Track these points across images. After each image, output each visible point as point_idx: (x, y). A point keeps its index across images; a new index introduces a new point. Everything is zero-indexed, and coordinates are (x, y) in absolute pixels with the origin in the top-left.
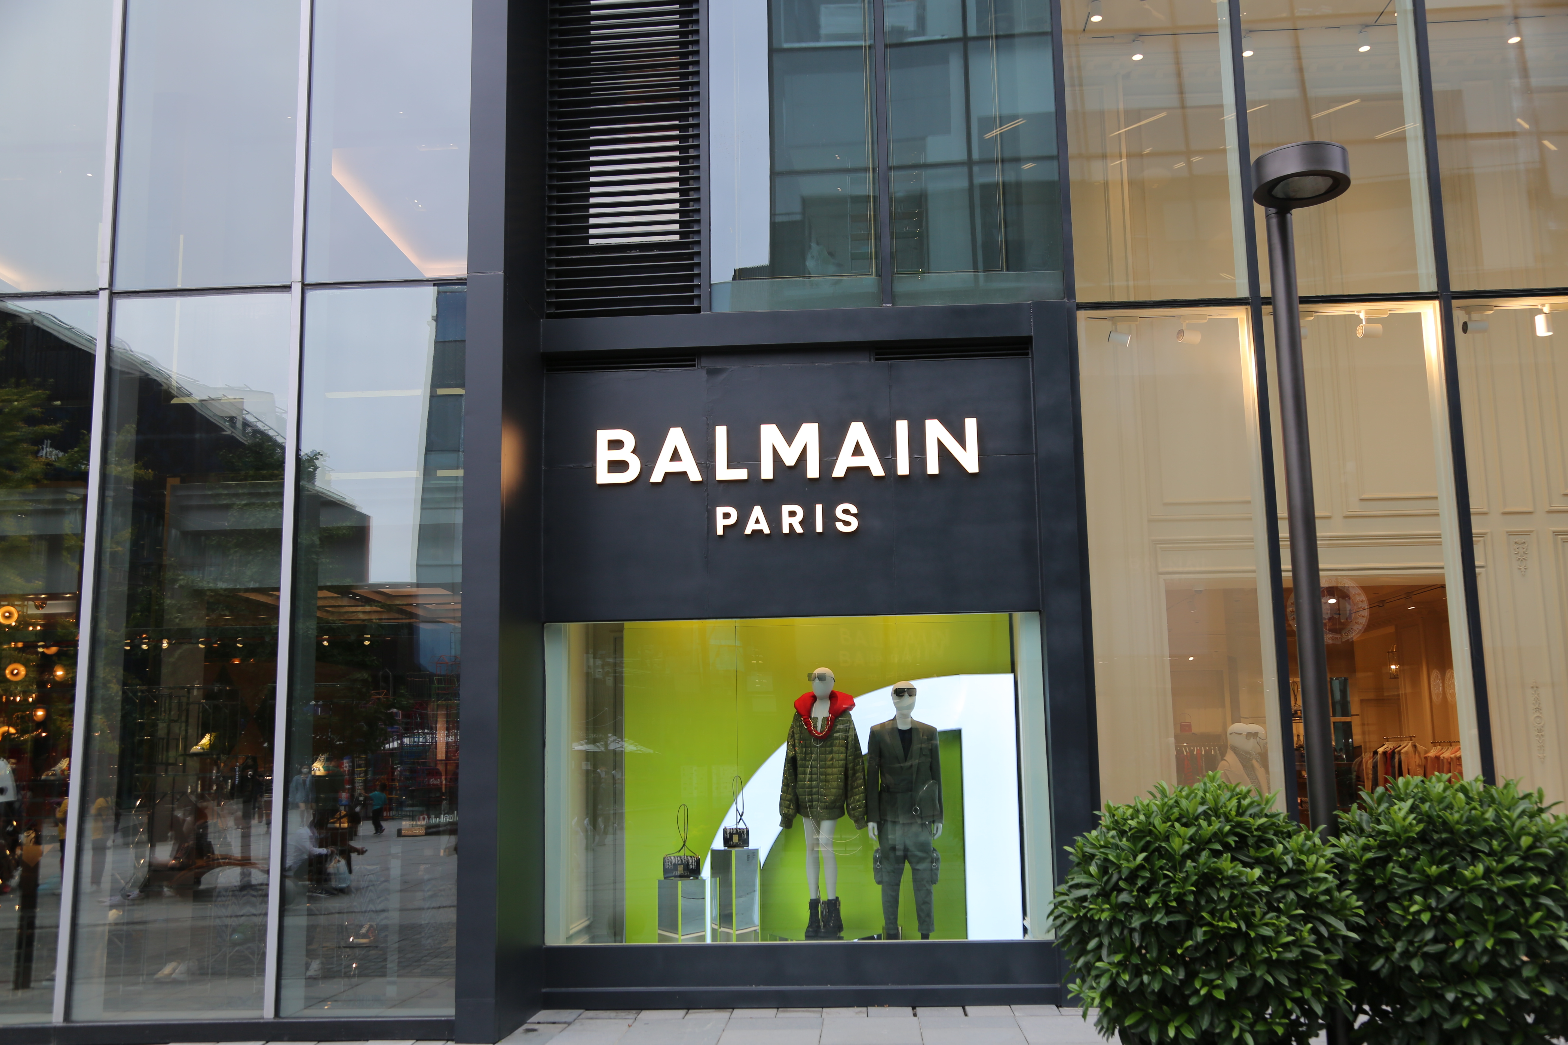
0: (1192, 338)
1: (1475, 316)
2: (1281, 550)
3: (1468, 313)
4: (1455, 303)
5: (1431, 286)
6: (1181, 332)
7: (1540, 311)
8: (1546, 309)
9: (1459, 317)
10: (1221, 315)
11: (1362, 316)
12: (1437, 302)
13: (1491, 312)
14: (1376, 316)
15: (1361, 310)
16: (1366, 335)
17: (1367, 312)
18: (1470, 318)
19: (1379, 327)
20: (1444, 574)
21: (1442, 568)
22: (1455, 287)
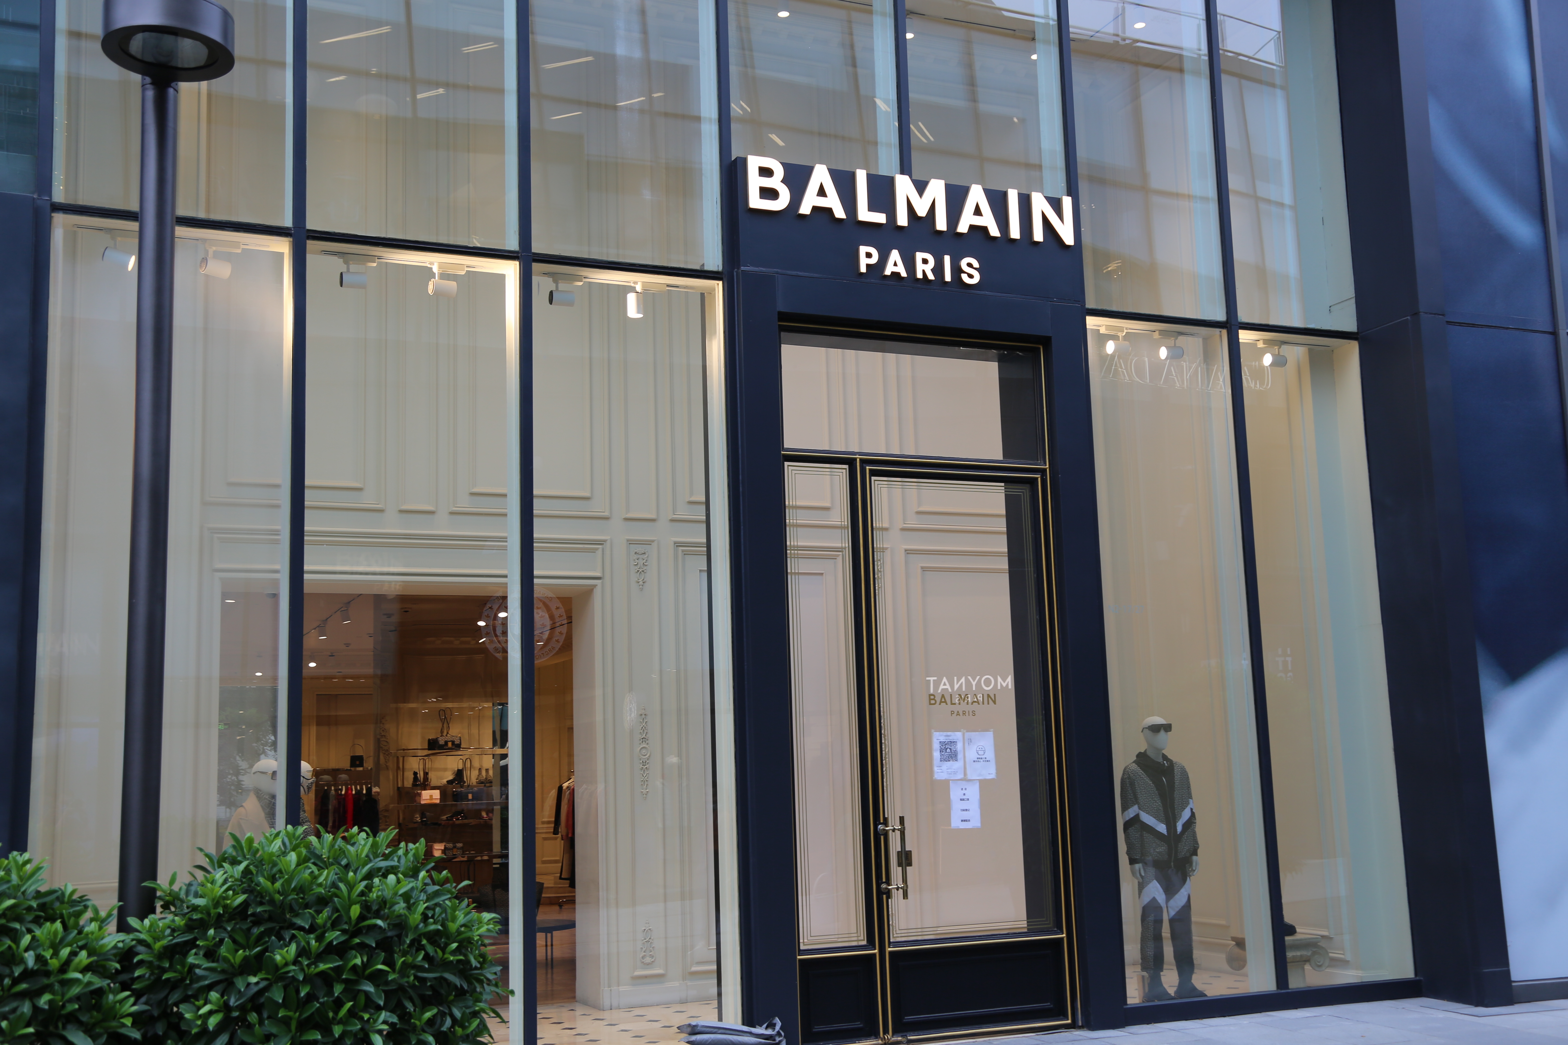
0: (220, 270)
1: (562, 286)
2: (306, 547)
3: (556, 282)
4: (536, 266)
5: (512, 243)
6: (205, 260)
7: (633, 289)
8: (639, 288)
9: (541, 284)
10: (260, 245)
11: (435, 269)
12: (517, 263)
13: (581, 284)
14: (451, 272)
15: (434, 261)
16: (437, 293)
17: (441, 265)
18: (557, 287)
19: (453, 285)
20: (506, 584)
21: (506, 576)
22: (538, 247)
